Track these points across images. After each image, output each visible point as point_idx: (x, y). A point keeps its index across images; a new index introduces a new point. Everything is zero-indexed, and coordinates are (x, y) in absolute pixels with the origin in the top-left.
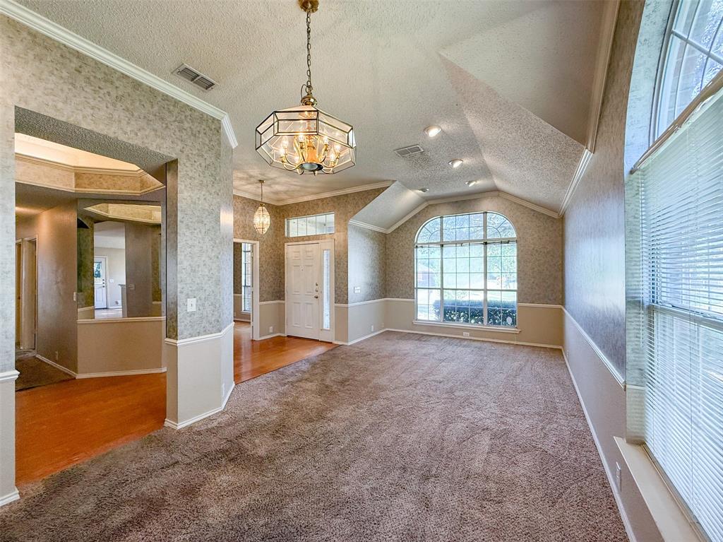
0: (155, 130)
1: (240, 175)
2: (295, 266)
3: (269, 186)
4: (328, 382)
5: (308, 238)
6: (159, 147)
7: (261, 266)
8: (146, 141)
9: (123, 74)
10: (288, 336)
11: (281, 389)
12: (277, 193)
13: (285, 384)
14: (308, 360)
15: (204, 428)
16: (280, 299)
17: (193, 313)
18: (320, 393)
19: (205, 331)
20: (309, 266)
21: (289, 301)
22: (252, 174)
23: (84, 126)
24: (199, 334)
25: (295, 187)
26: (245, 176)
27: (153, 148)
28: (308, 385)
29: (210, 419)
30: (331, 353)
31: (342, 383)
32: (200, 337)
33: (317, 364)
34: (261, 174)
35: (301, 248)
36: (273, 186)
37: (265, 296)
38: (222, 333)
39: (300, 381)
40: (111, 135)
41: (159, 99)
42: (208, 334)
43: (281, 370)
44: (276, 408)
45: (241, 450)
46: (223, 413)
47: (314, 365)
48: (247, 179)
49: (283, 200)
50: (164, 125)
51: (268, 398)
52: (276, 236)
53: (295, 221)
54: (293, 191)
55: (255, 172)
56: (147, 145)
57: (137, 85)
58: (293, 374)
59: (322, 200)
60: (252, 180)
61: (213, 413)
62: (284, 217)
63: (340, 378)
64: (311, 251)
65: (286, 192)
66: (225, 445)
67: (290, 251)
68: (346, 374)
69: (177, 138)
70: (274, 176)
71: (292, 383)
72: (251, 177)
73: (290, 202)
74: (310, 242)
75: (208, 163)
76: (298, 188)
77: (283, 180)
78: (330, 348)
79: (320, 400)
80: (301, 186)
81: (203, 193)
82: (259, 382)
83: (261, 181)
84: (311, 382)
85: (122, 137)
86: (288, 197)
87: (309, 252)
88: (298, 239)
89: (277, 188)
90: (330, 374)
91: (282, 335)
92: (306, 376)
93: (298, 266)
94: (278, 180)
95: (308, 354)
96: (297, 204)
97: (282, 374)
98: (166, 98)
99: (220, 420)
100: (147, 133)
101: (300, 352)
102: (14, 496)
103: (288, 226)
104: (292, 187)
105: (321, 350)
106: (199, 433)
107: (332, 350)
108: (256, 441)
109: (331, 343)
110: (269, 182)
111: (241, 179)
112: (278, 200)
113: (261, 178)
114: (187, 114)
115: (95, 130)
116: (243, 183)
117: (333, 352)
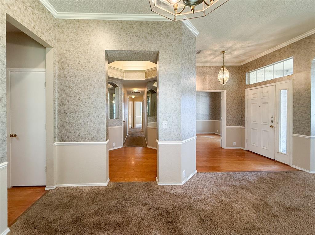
0: (148, 41)
1: (209, 52)
2: (253, 104)
3: (230, 53)
4: (270, 201)
5: (265, 83)
6: (150, 48)
7: (227, 105)
8: (145, 47)
9: (136, 21)
10: (247, 151)
11: (224, 188)
12: (237, 57)
13: (228, 186)
14: (257, 173)
15: (168, 191)
16: (242, 125)
17: (166, 129)
18: (257, 208)
19: (173, 139)
20: (264, 103)
21: (248, 127)
22: (215, 49)
23: (123, 49)
24: (169, 140)
25: (251, 48)
26: (212, 52)
27: (148, 49)
28: (248, 195)
29: (173, 187)
30: (285, 174)
31: (288, 210)
32: (170, 142)
33: (265, 180)
34: (221, 47)
35: (259, 90)
36: (232, 53)
37: (230, 122)
38: (182, 142)
39: (242, 188)
40: (132, 50)
41: (150, 25)
42: (174, 141)
43: (231, 173)
44: (213, 201)
45: (176, 219)
46: (181, 187)
47: (261, 180)
48: (214, 54)
49: (243, 61)
50: (152, 37)
51: (211, 190)
52: (239, 85)
53: (255, 72)
54: (251, 51)
55: (217, 47)
56: (145, 49)
57: (141, 23)
58: (238, 180)
59: (279, 50)
60: (217, 53)
61: (176, 185)
62: (245, 72)
63: (287, 204)
64: (267, 92)
65: (244, 54)
66: (170, 209)
67: (249, 94)
68: (296, 201)
69: (158, 41)
70: (230, 45)
71: (234, 187)
72: (215, 51)
73: (250, 60)
74: (267, 85)
75: (174, 48)
76: (253, 48)
77: (239, 45)
78: (286, 170)
79: (254, 215)
80: (256, 45)
81: (171, 65)
82: (211, 176)
83: (223, 52)
84: (252, 193)
85: (136, 49)
86: (247, 58)
87: (265, 92)
88: (256, 85)
89: (236, 53)
90: (276, 194)
91: (243, 149)
92: (250, 186)
93: (256, 104)
94: (235, 47)
95: (259, 168)
96: (256, 60)
97: (230, 176)
98: (153, 23)
99: (177, 190)
100: (145, 43)
101: (253, 165)
102: (105, 184)
103: (249, 77)
104: (248, 48)
105: (273, 168)
106: (164, 193)
107: (286, 172)
108: (187, 219)
109: (289, 166)
110: (229, 51)
111: (210, 55)
112: (241, 62)
113: (222, 50)
114: (163, 26)
115: (127, 50)
116: (213, 57)
117: (287, 174)
